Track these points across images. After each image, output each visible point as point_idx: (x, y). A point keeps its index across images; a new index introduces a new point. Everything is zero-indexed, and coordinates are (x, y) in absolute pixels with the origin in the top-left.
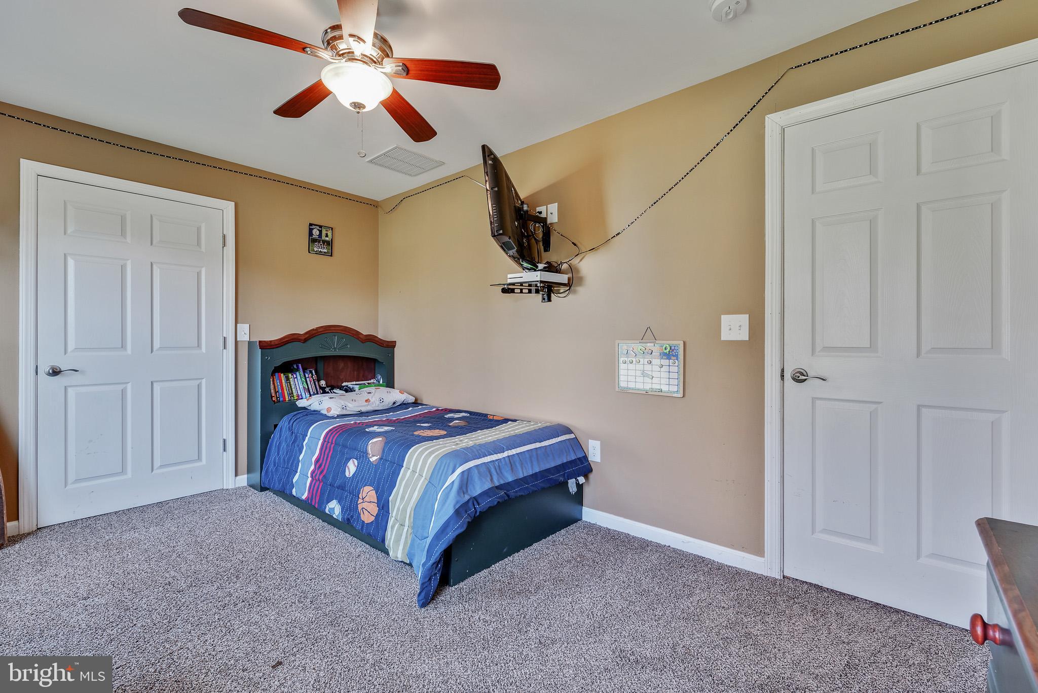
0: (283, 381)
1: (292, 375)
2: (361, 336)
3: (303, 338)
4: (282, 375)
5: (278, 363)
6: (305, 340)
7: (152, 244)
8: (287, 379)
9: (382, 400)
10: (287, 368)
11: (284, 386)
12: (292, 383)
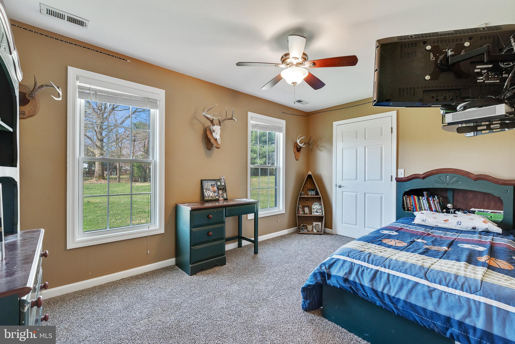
0: (416, 200)
1: (422, 197)
2: (471, 176)
3: (422, 176)
4: (416, 197)
5: (407, 190)
6: (424, 178)
7: (365, 139)
8: (419, 199)
9: (460, 223)
10: (418, 192)
11: (417, 204)
12: (422, 202)
